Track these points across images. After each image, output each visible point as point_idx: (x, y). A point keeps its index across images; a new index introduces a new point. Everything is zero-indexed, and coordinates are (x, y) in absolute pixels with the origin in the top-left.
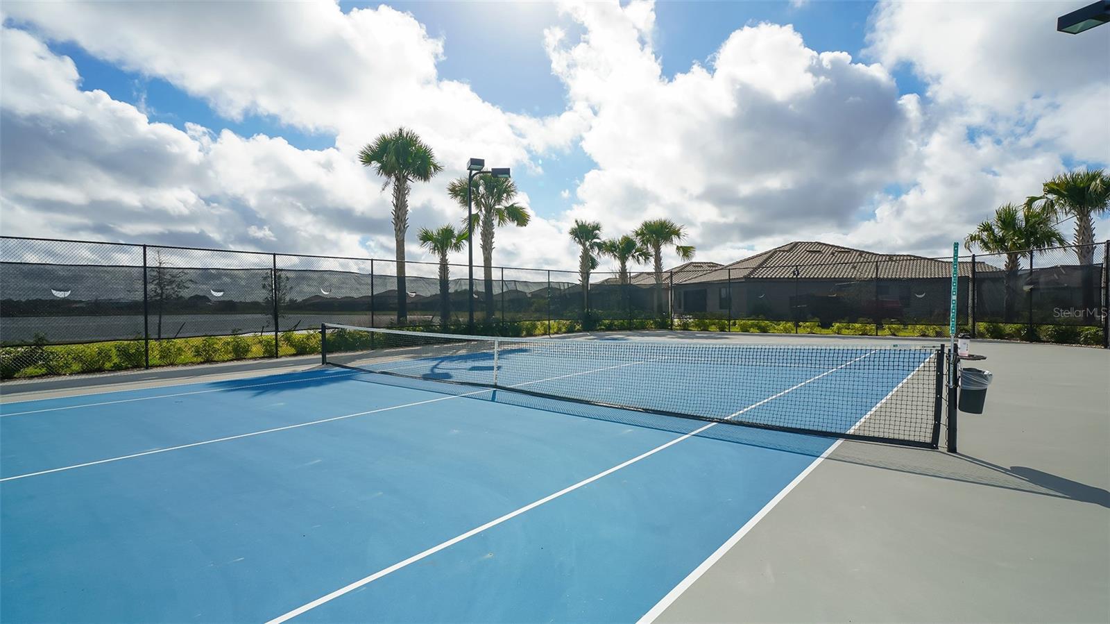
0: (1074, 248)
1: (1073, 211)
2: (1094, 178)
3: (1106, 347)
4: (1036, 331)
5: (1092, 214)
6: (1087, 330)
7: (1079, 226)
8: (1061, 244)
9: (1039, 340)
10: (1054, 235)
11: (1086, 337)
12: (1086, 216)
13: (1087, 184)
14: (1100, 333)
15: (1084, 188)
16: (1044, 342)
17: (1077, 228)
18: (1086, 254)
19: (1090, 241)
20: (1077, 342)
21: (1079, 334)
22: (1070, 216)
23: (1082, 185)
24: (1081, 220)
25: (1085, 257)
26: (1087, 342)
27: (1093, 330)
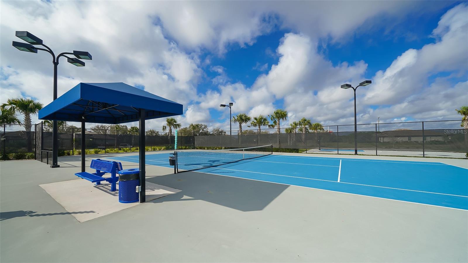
0: (24, 125)
1: (23, 112)
2: (31, 102)
3: (35, 159)
4: (7, 155)
5: (31, 115)
6: (29, 154)
7: (26, 118)
8: (19, 123)
9: (9, 159)
10: (15, 119)
11: (28, 156)
12: (28, 115)
13: (29, 103)
14: (34, 155)
15: (27, 105)
16: (11, 160)
17: (25, 118)
18: (28, 128)
19: (30, 123)
20: (25, 159)
21: (26, 156)
22: (22, 113)
23: (26, 104)
24: (26, 115)
25: (28, 129)
26: (29, 158)
27: (31, 154)
